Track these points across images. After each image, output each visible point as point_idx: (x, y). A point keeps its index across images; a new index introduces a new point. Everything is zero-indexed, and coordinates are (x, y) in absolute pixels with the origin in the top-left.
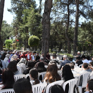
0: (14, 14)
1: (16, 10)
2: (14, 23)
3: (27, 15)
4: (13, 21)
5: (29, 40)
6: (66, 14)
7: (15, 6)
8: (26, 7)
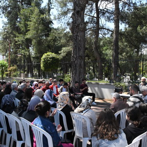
0: (4, 17)
1: (6, 10)
2: (6, 33)
3: (27, 19)
4: (2, 29)
5: (42, 60)
6: (93, 17)
7: (5, 4)
8: (25, 6)
